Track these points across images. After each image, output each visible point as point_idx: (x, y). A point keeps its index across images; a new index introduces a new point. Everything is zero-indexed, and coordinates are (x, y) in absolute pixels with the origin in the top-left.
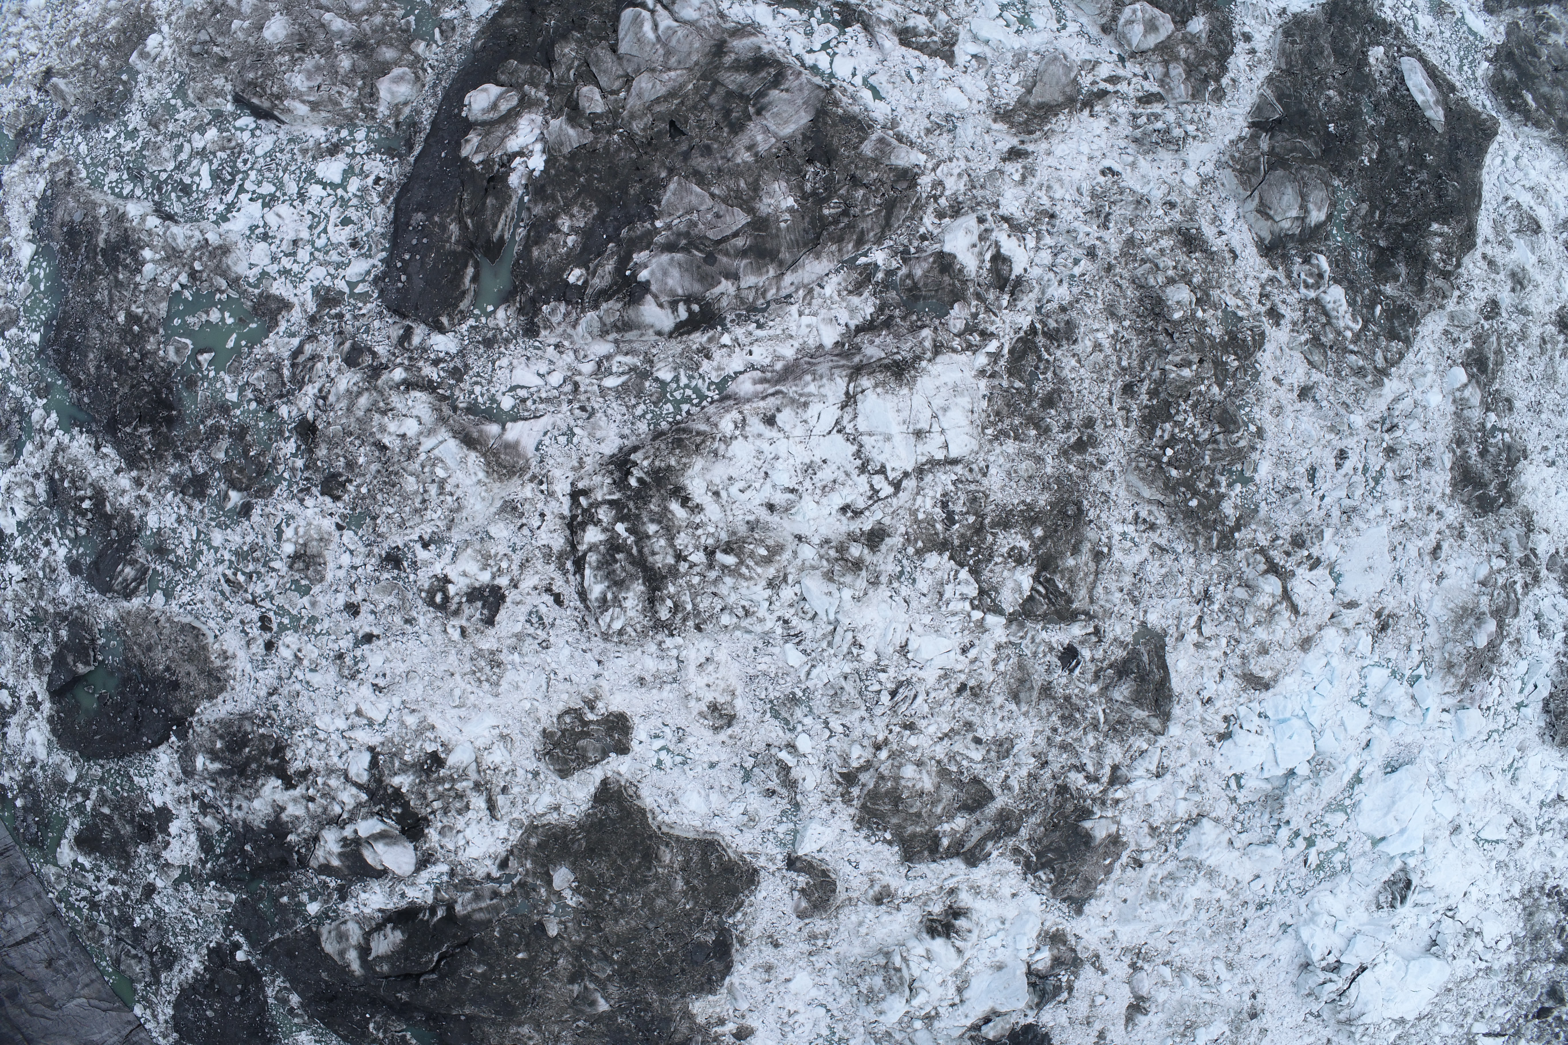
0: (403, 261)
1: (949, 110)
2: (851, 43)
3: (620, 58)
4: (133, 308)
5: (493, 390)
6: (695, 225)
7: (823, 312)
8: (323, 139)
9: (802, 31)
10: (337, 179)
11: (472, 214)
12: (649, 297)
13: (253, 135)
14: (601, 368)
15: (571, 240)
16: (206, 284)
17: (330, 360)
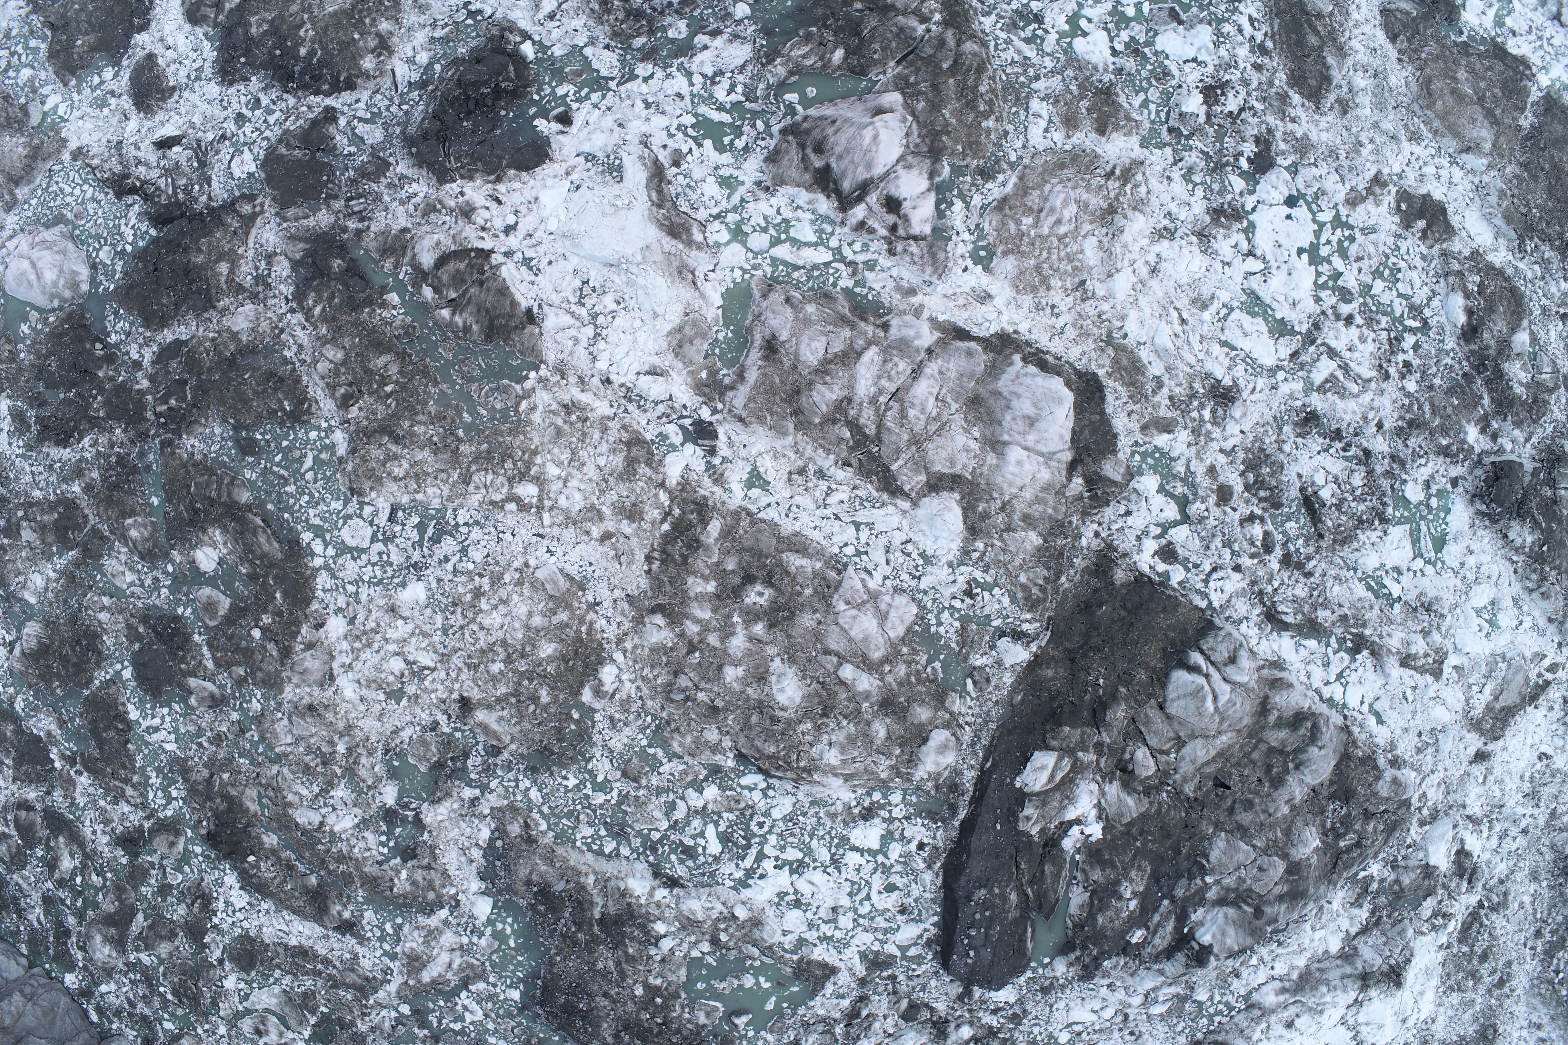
0: (969, 937)
1: (1434, 725)
2: (1361, 670)
3: (1169, 717)
4: (651, 980)
5: (1050, 1029)
6: (1244, 881)
7: (1332, 925)
8: (854, 803)
9: (1320, 663)
10: (876, 846)
11: (1031, 883)
12: (1212, 958)
13: (765, 796)
14: (1149, 999)
15: (1133, 904)
16: (734, 952)
17: (885, 1017)
